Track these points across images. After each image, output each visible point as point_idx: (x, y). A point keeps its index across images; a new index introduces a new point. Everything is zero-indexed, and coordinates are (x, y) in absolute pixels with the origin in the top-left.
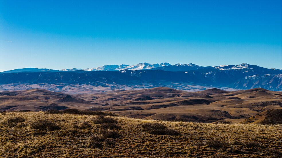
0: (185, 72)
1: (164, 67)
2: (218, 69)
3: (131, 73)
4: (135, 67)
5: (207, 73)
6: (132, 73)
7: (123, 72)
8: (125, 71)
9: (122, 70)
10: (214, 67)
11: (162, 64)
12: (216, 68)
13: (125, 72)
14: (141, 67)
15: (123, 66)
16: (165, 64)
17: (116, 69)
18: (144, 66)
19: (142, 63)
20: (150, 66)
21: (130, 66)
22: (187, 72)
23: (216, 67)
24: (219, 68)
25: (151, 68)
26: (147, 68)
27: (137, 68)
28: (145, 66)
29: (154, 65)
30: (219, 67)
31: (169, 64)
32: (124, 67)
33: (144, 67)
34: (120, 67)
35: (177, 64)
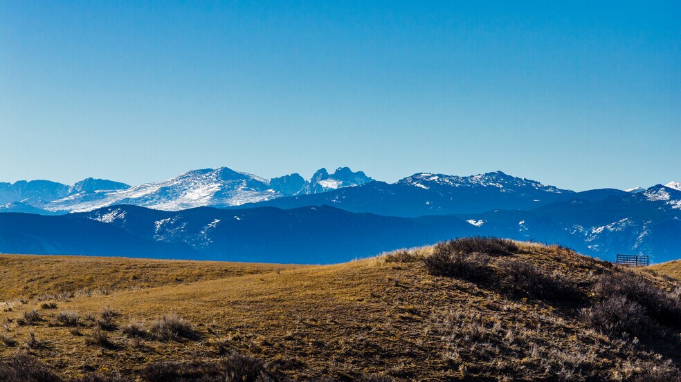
0: (472, 222)
1: (332, 193)
2: (661, 202)
3: (153, 226)
4: (166, 192)
5: (600, 229)
6: (159, 224)
7: (108, 218)
8: (122, 216)
9: (104, 211)
10: (640, 194)
11: (322, 174)
12: (651, 197)
13: (117, 220)
14: (199, 196)
15: (92, 187)
16: (343, 174)
17: (54, 208)
18: (215, 187)
19: (205, 171)
20: (254, 185)
21: (137, 190)
22: (480, 223)
23: (651, 189)
24: (666, 196)
25: (257, 199)
26: (236, 202)
27: (179, 201)
28: (223, 189)
29: (276, 183)
30: (667, 189)
31: (361, 174)
32: (102, 196)
33: (217, 195)
34: (74, 192)
35: (414, 178)
